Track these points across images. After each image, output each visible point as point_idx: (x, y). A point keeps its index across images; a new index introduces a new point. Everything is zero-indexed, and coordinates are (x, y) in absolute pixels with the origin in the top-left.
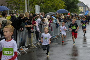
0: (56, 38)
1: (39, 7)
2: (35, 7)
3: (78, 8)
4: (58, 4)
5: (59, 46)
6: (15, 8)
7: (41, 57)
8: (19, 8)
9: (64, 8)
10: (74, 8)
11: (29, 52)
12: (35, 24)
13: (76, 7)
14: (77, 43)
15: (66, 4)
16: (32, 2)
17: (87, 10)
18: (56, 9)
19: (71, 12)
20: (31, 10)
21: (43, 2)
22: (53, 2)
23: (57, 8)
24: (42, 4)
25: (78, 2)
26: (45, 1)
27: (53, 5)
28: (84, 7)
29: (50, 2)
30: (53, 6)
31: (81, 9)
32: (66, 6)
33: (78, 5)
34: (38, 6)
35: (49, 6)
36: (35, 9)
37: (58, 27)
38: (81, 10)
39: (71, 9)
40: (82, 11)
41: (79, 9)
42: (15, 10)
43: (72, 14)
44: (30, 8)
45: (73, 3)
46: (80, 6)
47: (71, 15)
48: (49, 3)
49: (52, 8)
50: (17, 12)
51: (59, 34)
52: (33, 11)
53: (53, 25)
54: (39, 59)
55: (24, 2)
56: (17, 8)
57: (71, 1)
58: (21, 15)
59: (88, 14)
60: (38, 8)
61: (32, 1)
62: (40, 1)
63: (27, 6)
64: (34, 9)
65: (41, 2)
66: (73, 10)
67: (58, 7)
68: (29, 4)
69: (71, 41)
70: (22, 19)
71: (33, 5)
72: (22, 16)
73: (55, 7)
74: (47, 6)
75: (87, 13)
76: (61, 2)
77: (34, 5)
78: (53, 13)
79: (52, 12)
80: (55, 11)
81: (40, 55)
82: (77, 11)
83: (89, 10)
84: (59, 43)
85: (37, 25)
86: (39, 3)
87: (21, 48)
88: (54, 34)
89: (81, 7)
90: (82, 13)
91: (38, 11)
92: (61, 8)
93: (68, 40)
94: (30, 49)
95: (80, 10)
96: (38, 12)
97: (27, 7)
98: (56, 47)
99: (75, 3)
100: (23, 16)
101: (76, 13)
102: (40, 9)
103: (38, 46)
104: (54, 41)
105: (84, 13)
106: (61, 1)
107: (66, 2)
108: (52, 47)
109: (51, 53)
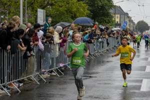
1: (44, 12)
2: (37, 11)
3: (112, 17)
4: (78, 8)
6: (2, 12)
7: (46, 99)
8: (9, 13)
9: (88, 16)
10: (104, 16)
11: (24, 91)
12: (36, 43)
13: (108, 15)
14: (109, 78)
15: (90, 8)
16: (32, 4)
17: (127, 20)
18: (74, 17)
19: (100, 23)
20: (29, 17)
21: (52, 5)
22: (68, 4)
23: (75, 15)
24: (48, 7)
25: (112, 6)
27: (69, 9)
28: (123, 16)
29: (63, 4)
30: (69, 11)
31: (117, 18)
32: (91, 12)
33: (111, 11)
34: (42, 10)
35: (62, 11)
36: (37, 16)
39: (100, 18)
40: (117, 22)
41: (114, 19)
42: (2, 17)
43: (100, 26)
44: (28, 13)
45: (103, 7)
46: (115, 14)
47: (99, 28)
48: (61, 7)
49: (66, 15)
50: (4, 19)
52: (33, 19)
55: (17, 3)
56: (4, 13)
57: (100, 4)
58: (10, 24)
59: (128, 27)
60: (42, 14)
61: (33, 2)
62: (46, 2)
63: (23, 9)
64: (34, 15)
65: (48, 4)
66: (104, 19)
67: (78, 14)
68: (28, 7)
69: (97, 73)
70: (12, 31)
71: (33, 8)
72: (12, 26)
73: (72, 13)
74: (58, 10)
76: (83, 5)
77: (35, 9)
78: (67, 24)
79: (66, 21)
80: (71, 20)
81: (44, 96)
82: (110, 22)
83: (130, 21)
86: (45, 5)
87: (11, 83)
88: (69, 61)
89: (116, 15)
90: (117, 25)
91: (42, 19)
92: (82, 15)
93: (94, 71)
94: (27, 86)
95: (115, 21)
96: (42, 21)
97: (23, 12)
98: (71, 83)
99: (107, 8)
100: (15, 26)
101: (108, 25)
103: (41, 80)
104: (68, 72)
105: (122, 25)
106: (83, 3)
107: (90, 6)
108: (65, 83)
109: (63, 94)
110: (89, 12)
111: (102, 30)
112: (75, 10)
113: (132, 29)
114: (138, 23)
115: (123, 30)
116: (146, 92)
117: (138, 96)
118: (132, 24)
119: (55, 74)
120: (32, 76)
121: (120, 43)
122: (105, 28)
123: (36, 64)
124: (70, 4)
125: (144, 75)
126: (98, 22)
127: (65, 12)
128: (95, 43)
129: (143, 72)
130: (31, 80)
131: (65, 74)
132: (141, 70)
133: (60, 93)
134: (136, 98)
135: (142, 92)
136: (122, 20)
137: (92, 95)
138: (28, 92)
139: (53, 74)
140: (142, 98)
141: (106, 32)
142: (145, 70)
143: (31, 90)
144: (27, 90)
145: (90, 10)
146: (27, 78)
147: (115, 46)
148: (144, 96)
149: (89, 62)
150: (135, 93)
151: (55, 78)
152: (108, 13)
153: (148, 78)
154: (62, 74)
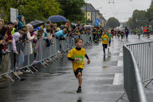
0: (46, 65)
2: (9, 10)
3: (84, 14)
4: (50, 7)
5: (50, 77)
7: (21, 96)
9: (60, 14)
10: (76, 14)
12: (10, 41)
13: (80, 12)
15: (62, 6)
16: (5, 3)
17: (98, 17)
18: (46, 15)
19: (72, 20)
20: (2, 16)
21: (24, 4)
22: (40, 2)
23: (47, 13)
24: (21, 6)
25: (83, 4)
26: (27, 2)
27: (41, 8)
28: (94, 13)
29: (35, 3)
30: (41, 10)
31: (89, 15)
32: (63, 10)
33: (83, 9)
34: (15, 9)
35: (34, 9)
36: (10, 15)
37: (49, 46)
38: (89, 17)
39: (72, 16)
40: (89, 19)
41: (85, 17)
43: (73, 24)
45: (74, 5)
46: (86, 12)
47: (71, 25)
48: (34, 5)
49: (39, 14)
51: (51, 58)
52: (6, 18)
53: (41, 43)
54: (16, 100)
57: (72, 2)
59: (99, 24)
60: (15, 12)
61: (6, 1)
62: (18, 2)
64: (7, 14)
65: (20, 3)
66: (75, 17)
67: (50, 12)
71: (6, 8)
73: (44, 12)
74: (30, 9)
75: (97, 23)
76: (55, 3)
77: (8, 8)
79: (38, 20)
80: (43, 18)
81: (20, 93)
82: (81, 19)
83: (101, 18)
84: (51, 73)
85: (14, 41)
86: (17, 4)
88: (43, 58)
89: (88, 13)
90: (89, 22)
91: (15, 18)
92: (54, 13)
93: (67, 67)
95: (87, 18)
98: (45, 79)
99: (78, 5)
102: (19, 15)
103: (15, 77)
104: (42, 69)
105: (93, 22)
107: (62, 4)
108: (40, 79)
109: (37, 90)
110: (61, 10)
111: (74, 27)
112: (47, 8)
113: (103, 25)
114: (109, 19)
115: (95, 27)
116: (118, 86)
117: (111, 90)
118: (103, 21)
119: (29, 71)
120: (7, 74)
121: (92, 40)
122: (77, 26)
123: (10, 62)
124: (42, 3)
125: (116, 70)
126: (70, 19)
127: (38, 11)
128: (68, 40)
129: (115, 67)
130: (6, 78)
131: (39, 71)
132: (114, 65)
133: (34, 90)
134: (108, 92)
135: (115, 86)
136: (93, 17)
137: (66, 90)
138: (3, 90)
139: (27, 71)
140: (115, 92)
141: (79, 29)
142: (117, 65)
143: (6, 87)
144: (2, 88)
145: (62, 8)
146: (2, 76)
147: (87, 43)
148: (116, 90)
149: (62, 59)
150: (107, 87)
151: (30, 75)
152: (80, 10)
153: (120, 72)
154: (36, 71)
